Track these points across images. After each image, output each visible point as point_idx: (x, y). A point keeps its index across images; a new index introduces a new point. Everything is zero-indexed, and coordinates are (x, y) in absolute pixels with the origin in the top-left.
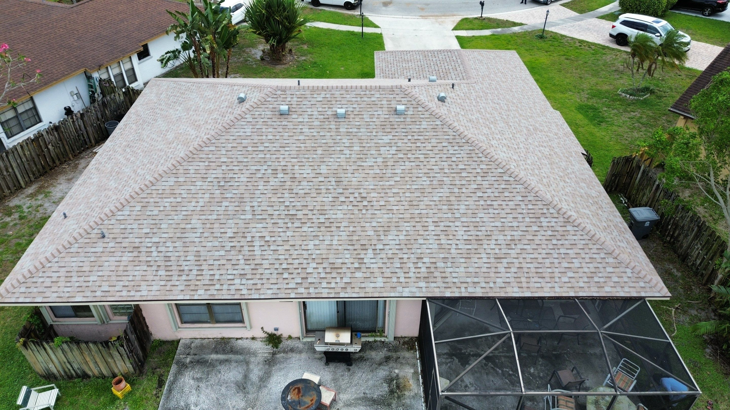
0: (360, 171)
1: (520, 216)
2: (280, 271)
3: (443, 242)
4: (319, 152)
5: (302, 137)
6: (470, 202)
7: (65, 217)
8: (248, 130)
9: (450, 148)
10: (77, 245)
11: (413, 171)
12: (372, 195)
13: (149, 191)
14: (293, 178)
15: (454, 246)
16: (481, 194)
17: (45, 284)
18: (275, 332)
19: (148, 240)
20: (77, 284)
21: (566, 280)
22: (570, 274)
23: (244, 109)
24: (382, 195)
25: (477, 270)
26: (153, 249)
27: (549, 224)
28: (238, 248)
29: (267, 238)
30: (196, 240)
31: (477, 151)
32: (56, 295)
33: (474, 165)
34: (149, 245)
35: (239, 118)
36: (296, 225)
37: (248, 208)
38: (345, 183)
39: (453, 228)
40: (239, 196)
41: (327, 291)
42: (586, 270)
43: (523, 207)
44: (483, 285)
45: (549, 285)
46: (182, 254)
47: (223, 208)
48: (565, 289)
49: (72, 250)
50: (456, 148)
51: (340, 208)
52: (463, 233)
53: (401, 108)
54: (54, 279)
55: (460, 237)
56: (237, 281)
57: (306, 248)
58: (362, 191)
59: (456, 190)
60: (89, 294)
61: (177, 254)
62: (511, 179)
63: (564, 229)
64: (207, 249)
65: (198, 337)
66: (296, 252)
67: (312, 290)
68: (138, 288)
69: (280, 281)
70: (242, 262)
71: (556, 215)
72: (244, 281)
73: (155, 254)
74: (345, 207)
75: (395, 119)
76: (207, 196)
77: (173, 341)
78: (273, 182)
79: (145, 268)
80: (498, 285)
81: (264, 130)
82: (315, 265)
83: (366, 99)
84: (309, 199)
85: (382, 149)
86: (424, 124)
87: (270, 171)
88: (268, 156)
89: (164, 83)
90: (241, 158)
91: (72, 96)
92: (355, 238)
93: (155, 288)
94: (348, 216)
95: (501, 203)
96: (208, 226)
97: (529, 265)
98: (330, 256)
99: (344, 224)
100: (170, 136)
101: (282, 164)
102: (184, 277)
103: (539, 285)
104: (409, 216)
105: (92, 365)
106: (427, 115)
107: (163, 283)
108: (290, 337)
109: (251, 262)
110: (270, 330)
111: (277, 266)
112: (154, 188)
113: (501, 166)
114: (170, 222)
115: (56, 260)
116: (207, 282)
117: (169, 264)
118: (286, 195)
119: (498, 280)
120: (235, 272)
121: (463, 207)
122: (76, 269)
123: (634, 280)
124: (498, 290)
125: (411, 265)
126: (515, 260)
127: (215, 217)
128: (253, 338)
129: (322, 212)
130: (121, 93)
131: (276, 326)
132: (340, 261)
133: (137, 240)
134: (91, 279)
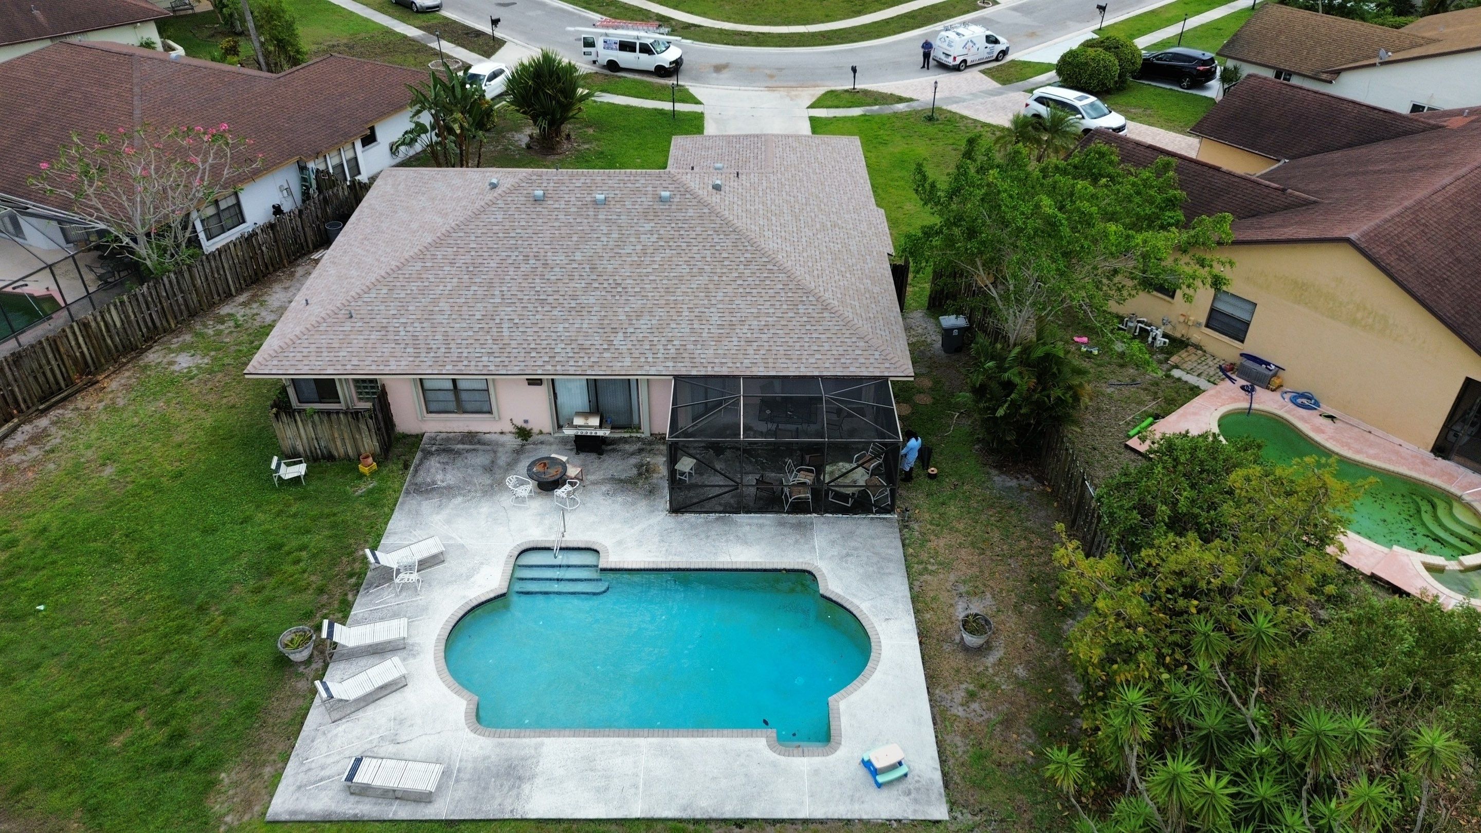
0: (617, 258)
1: (778, 303)
2: (528, 350)
3: (695, 326)
4: (575, 238)
5: (556, 224)
6: (729, 289)
7: (307, 304)
8: (500, 217)
9: (715, 236)
10: (325, 324)
11: (674, 259)
12: (628, 282)
13: (395, 275)
14: (545, 265)
15: (706, 331)
16: (741, 282)
17: (297, 358)
18: (524, 425)
19: (395, 321)
20: (328, 359)
21: (814, 361)
22: (818, 356)
23: (495, 195)
24: (638, 282)
25: (726, 352)
26: (401, 329)
27: (806, 311)
28: (486, 330)
29: (516, 321)
30: (444, 321)
31: (743, 240)
32: (307, 367)
33: (739, 254)
34: (397, 325)
35: (490, 203)
36: (545, 309)
37: (497, 293)
38: (600, 270)
39: (707, 314)
40: (488, 281)
41: (575, 368)
42: (834, 352)
43: (783, 294)
44: (730, 365)
45: (796, 365)
46: (429, 333)
47: (472, 292)
48: (810, 369)
49: (321, 329)
50: (722, 236)
51: (593, 293)
52: (717, 318)
53: (665, 194)
54: (305, 354)
55: (713, 323)
56: (485, 359)
57: (555, 330)
58: (617, 278)
59: (716, 278)
60: (339, 367)
61: (425, 334)
62: (776, 268)
63: (821, 315)
64: (455, 329)
65: (444, 430)
66: (545, 334)
67: (559, 368)
68: (387, 363)
69: (527, 359)
70: (490, 341)
71: (815, 303)
72: (492, 359)
73: (403, 333)
74: (599, 293)
75: (659, 206)
76: (455, 280)
77: (417, 436)
78: (524, 268)
79: (393, 345)
80: (744, 365)
81: (516, 216)
82: (563, 346)
83: (630, 185)
84: (560, 285)
85: (642, 236)
86: (691, 212)
87: (521, 257)
88: (520, 242)
89: (401, 173)
90: (491, 244)
91: (282, 191)
92: (606, 322)
93: (403, 363)
94: (600, 302)
95: (760, 290)
96: (456, 308)
97: (778, 348)
98: (579, 338)
99: (595, 309)
100: (414, 226)
101: (535, 250)
102: (432, 354)
103: (785, 365)
104: (664, 302)
105: (339, 443)
106: (694, 202)
107: (411, 359)
108: (541, 433)
109: (499, 342)
110: (520, 423)
111: (525, 346)
112: (400, 272)
113: (766, 255)
114: (418, 304)
115: (306, 337)
116: (455, 359)
117: (417, 342)
118: (538, 281)
119: (746, 361)
120: (483, 351)
121: (722, 294)
122: (326, 345)
123: (881, 361)
124: (744, 369)
125: (661, 347)
126: (765, 344)
127: (463, 300)
128: (502, 433)
129: (574, 297)
130: (345, 187)
131: (526, 418)
132: (590, 342)
133: (384, 321)
134: (341, 354)
